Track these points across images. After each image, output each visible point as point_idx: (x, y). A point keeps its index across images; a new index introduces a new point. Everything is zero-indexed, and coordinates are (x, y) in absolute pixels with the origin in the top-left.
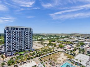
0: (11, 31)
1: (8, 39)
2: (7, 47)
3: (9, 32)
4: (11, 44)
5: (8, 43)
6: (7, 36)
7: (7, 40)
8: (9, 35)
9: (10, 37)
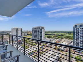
0: (80, 28)
1: (77, 36)
2: (75, 43)
3: (77, 29)
4: (79, 41)
5: (76, 39)
6: (75, 33)
7: (75, 37)
8: (77, 32)
9: (78, 35)
